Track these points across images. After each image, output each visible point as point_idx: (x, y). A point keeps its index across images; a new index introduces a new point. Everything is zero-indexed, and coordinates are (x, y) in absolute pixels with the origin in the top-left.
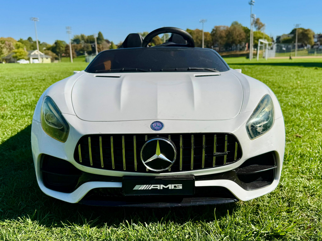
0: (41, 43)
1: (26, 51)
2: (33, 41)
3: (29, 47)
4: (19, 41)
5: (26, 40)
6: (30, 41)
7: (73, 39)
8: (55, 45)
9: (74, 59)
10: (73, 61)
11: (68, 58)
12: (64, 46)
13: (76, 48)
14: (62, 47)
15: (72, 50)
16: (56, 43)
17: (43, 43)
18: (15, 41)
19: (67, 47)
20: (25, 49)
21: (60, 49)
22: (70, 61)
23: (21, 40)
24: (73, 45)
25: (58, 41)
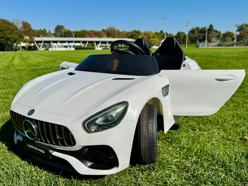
0: (168, 34)
1: (158, 40)
2: (163, 33)
3: (160, 37)
4: (155, 33)
5: (159, 33)
6: (161, 33)
7: (190, 30)
8: (177, 36)
9: (189, 45)
10: (188, 46)
11: (185, 44)
12: (183, 36)
13: (191, 37)
14: (182, 37)
15: (188, 38)
16: (178, 34)
17: (170, 34)
18: (152, 33)
19: (185, 36)
20: (157, 38)
21: (180, 38)
22: (185, 46)
23: (156, 32)
24: (189, 35)
25: (179, 32)
